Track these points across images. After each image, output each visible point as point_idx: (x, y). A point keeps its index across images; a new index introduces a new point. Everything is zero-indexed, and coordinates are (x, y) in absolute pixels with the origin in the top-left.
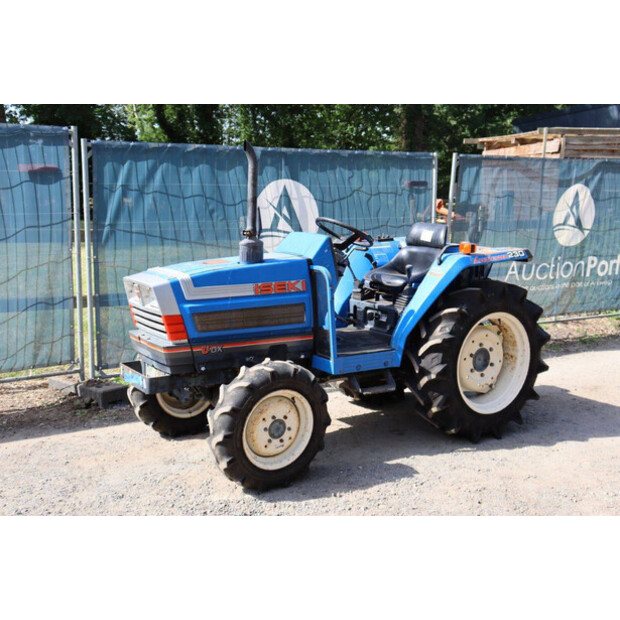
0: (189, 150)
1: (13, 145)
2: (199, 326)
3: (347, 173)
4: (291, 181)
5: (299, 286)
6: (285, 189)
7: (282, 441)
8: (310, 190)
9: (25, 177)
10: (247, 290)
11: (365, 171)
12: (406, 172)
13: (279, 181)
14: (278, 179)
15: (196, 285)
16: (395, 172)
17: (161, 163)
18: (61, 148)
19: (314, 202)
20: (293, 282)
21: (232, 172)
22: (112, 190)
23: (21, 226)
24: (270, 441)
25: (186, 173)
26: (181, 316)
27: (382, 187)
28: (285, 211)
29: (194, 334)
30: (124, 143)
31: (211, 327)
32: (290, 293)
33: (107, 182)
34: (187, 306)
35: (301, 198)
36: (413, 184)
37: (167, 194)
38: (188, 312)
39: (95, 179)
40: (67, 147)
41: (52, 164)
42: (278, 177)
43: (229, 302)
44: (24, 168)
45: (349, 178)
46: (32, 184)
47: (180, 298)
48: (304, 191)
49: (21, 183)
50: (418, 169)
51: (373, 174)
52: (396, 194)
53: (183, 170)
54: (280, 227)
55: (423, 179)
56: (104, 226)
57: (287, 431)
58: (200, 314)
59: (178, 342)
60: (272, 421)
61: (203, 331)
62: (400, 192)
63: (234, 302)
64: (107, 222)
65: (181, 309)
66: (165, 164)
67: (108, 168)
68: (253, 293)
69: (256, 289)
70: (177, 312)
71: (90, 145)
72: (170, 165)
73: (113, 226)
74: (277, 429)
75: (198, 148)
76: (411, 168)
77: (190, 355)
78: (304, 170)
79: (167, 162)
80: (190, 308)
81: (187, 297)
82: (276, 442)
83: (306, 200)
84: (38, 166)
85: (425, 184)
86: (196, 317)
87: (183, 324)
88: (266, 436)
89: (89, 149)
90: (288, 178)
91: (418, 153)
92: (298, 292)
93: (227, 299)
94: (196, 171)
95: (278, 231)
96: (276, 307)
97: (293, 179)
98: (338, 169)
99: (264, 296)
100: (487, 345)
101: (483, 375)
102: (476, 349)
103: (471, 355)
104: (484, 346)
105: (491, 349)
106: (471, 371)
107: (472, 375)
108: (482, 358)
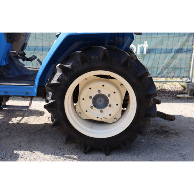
100: (104, 92)
101: (101, 111)
102: (94, 93)
103: (90, 97)
104: (102, 92)
105: (109, 95)
106: (92, 107)
107: (92, 110)
108: (103, 100)
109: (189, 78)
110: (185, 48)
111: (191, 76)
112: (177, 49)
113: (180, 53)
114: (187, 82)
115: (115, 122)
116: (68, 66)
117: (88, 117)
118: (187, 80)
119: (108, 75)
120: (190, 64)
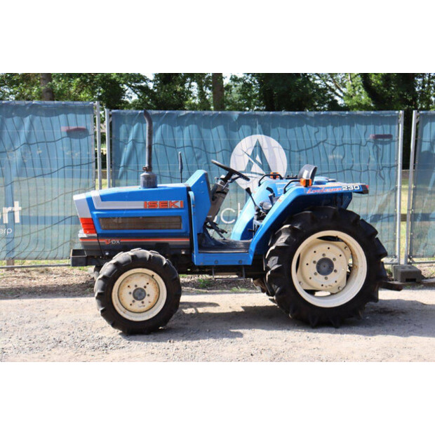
0: (181, 115)
1: (57, 115)
2: (103, 226)
3: (313, 130)
4: (263, 136)
5: (178, 204)
6: (258, 142)
7: (143, 302)
8: (279, 141)
9: (65, 134)
10: (139, 205)
11: (330, 127)
12: (371, 127)
13: (253, 136)
14: (252, 134)
15: (102, 200)
16: (360, 128)
17: (161, 124)
18: (88, 116)
19: (282, 152)
20: (173, 201)
21: (214, 130)
22: (125, 143)
23: (61, 165)
24: (134, 301)
25: (178, 131)
26: (92, 219)
27: (346, 139)
28: (258, 158)
29: (99, 231)
30: (134, 111)
31: (111, 227)
32: (171, 209)
33: (122, 137)
34: (95, 213)
35: (271, 148)
36: (377, 137)
37: (164, 145)
38: (96, 216)
39: (113, 136)
40: (92, 115)
41: (83, 126)
42: (252, 133)
43: (125, 212)
44: (64, 129)
45: (315, 133)
46: (68, 138)
47: (92, 208)
48: (274, 142)
49: (62, 138)
50: (382, 124)
51: (338, 130)
52: (360, 145)
53: (177, 129)
54: (253, 170)
55: (388, 133)
56: (119, 167)
57: (147, 296)
58: (103, 218)
59: (90, 235)
60: (135, 288)
61: (106, 229)
62: (364, 143)
63: (129, 212)
64: (122, 164)
65: (92, 214)
66: (163, 125)
67: (123, 129)
68: (142, 207)
69: (145, 205)
70: (90, 216)
71: (111, 113)
72: (168, 126)
73: (126, 166)
74: (139, 294)
75: (189, 114)
76: (376, 124)
77: (98, 244)
78: (274, 127)
79: (166, 123)
80: (97, 214)
81: (96, 207)
82: (138, 303)
83: (276, 150)
84: (73, 127)
85: (390, 136)
86: (101, 220)
87: (93, 224)
88: (131, 298)
89: (110, 116)
90: (261, 134)
91: (384, 112)
92: (178, 209)
93: (124, 210)
94: (186, 130)
95: (252, 173)
96: (159, 217)
97: (265, 134)
98: (305, 126)
99: (151, 209)
100: (329, 256)
101: (326, 278)
102: (318, 257)
103: (314, 262)
104: (327, 256)
105: (334, 259)
106: (315, 274)
107: (316, 277)
108: (327, 265)
109: (396, 257)
110: (386, 213)
111: (397, 254)
112: (374, 214)
113: (379, 220)
114: (392, 264)
115: (339, 292)
116: (297, 227)
117: (311, 286)
118: (392, 261)
119: (335, 236)
120: (395, 235)
